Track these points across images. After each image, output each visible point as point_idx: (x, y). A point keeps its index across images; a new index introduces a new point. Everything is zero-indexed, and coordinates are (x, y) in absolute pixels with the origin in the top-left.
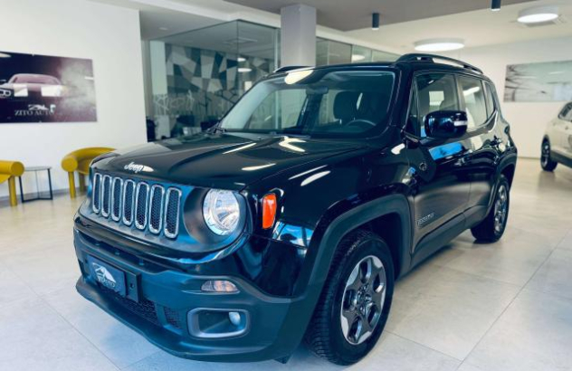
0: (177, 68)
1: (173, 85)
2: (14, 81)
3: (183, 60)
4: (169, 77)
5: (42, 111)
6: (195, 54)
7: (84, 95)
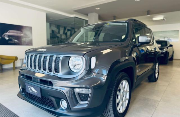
0: (53, 31)
1: (51, 36)
2: (9, 32)
3: (55, 29)
4: (50, 34)
5: (17, 42)
6: (58, 27)
7: (29, 37)
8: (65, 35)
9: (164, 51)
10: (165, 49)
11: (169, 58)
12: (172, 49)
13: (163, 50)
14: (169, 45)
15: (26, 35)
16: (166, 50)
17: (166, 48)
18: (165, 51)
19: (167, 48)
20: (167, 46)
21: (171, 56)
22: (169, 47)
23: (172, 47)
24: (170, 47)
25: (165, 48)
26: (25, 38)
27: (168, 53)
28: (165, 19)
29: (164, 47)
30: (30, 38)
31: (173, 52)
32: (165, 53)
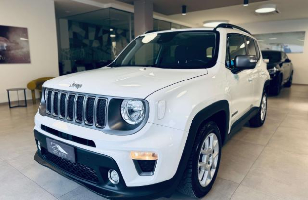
0: (75, 34)
3: (78, 30)
4: (70, 39)
7: (22, 48)
8: (98, 41)
9: (273, 71)
10: (276, 68)
11: (283, 83)
12: (289, 68)
13: (273, 69)
14: (283, 60)
15: (17, 44)
16: (278, 70)
17: (278, 66)
18: (275, 71)
19: (281, 65)
20: (281, 63)
21: (288, 80)
22: (283, 62)
23: (289, 64)
24: (287, 64)
25: (275, 66)
26: (15, 49)
27: (282, 74)
28: (278, 11)
29: (275, 64)
30: (25, 50)
31: (292, 72)
32: (275, 75)
